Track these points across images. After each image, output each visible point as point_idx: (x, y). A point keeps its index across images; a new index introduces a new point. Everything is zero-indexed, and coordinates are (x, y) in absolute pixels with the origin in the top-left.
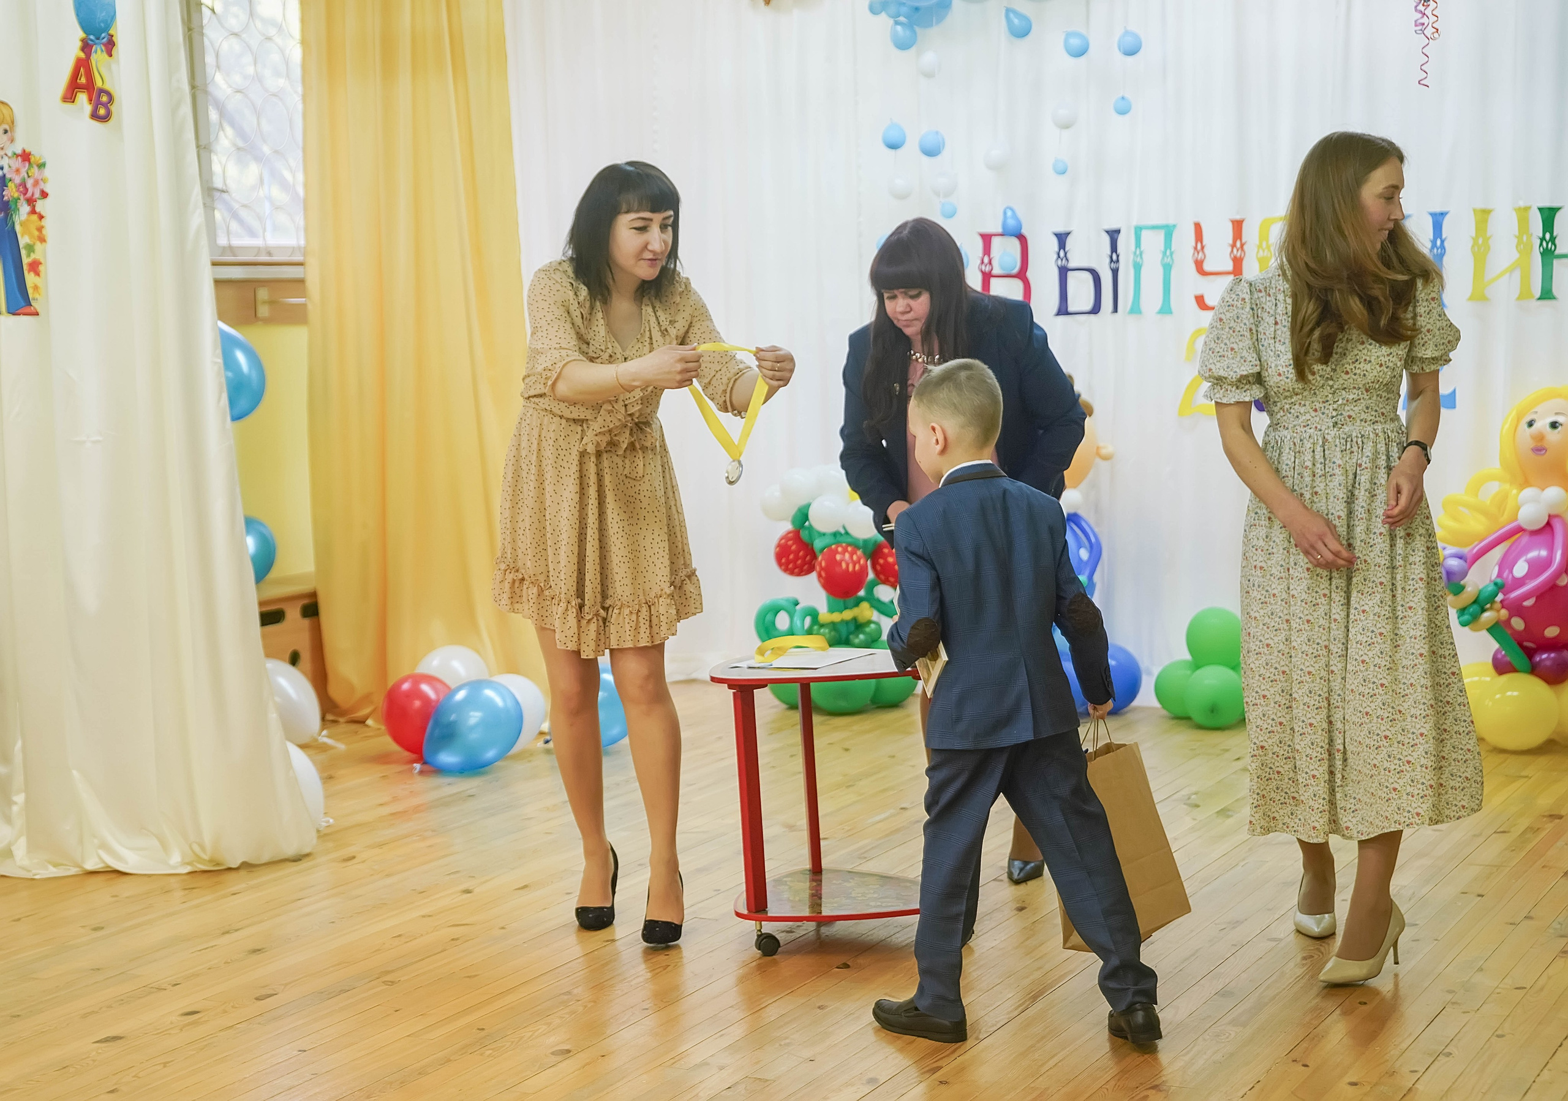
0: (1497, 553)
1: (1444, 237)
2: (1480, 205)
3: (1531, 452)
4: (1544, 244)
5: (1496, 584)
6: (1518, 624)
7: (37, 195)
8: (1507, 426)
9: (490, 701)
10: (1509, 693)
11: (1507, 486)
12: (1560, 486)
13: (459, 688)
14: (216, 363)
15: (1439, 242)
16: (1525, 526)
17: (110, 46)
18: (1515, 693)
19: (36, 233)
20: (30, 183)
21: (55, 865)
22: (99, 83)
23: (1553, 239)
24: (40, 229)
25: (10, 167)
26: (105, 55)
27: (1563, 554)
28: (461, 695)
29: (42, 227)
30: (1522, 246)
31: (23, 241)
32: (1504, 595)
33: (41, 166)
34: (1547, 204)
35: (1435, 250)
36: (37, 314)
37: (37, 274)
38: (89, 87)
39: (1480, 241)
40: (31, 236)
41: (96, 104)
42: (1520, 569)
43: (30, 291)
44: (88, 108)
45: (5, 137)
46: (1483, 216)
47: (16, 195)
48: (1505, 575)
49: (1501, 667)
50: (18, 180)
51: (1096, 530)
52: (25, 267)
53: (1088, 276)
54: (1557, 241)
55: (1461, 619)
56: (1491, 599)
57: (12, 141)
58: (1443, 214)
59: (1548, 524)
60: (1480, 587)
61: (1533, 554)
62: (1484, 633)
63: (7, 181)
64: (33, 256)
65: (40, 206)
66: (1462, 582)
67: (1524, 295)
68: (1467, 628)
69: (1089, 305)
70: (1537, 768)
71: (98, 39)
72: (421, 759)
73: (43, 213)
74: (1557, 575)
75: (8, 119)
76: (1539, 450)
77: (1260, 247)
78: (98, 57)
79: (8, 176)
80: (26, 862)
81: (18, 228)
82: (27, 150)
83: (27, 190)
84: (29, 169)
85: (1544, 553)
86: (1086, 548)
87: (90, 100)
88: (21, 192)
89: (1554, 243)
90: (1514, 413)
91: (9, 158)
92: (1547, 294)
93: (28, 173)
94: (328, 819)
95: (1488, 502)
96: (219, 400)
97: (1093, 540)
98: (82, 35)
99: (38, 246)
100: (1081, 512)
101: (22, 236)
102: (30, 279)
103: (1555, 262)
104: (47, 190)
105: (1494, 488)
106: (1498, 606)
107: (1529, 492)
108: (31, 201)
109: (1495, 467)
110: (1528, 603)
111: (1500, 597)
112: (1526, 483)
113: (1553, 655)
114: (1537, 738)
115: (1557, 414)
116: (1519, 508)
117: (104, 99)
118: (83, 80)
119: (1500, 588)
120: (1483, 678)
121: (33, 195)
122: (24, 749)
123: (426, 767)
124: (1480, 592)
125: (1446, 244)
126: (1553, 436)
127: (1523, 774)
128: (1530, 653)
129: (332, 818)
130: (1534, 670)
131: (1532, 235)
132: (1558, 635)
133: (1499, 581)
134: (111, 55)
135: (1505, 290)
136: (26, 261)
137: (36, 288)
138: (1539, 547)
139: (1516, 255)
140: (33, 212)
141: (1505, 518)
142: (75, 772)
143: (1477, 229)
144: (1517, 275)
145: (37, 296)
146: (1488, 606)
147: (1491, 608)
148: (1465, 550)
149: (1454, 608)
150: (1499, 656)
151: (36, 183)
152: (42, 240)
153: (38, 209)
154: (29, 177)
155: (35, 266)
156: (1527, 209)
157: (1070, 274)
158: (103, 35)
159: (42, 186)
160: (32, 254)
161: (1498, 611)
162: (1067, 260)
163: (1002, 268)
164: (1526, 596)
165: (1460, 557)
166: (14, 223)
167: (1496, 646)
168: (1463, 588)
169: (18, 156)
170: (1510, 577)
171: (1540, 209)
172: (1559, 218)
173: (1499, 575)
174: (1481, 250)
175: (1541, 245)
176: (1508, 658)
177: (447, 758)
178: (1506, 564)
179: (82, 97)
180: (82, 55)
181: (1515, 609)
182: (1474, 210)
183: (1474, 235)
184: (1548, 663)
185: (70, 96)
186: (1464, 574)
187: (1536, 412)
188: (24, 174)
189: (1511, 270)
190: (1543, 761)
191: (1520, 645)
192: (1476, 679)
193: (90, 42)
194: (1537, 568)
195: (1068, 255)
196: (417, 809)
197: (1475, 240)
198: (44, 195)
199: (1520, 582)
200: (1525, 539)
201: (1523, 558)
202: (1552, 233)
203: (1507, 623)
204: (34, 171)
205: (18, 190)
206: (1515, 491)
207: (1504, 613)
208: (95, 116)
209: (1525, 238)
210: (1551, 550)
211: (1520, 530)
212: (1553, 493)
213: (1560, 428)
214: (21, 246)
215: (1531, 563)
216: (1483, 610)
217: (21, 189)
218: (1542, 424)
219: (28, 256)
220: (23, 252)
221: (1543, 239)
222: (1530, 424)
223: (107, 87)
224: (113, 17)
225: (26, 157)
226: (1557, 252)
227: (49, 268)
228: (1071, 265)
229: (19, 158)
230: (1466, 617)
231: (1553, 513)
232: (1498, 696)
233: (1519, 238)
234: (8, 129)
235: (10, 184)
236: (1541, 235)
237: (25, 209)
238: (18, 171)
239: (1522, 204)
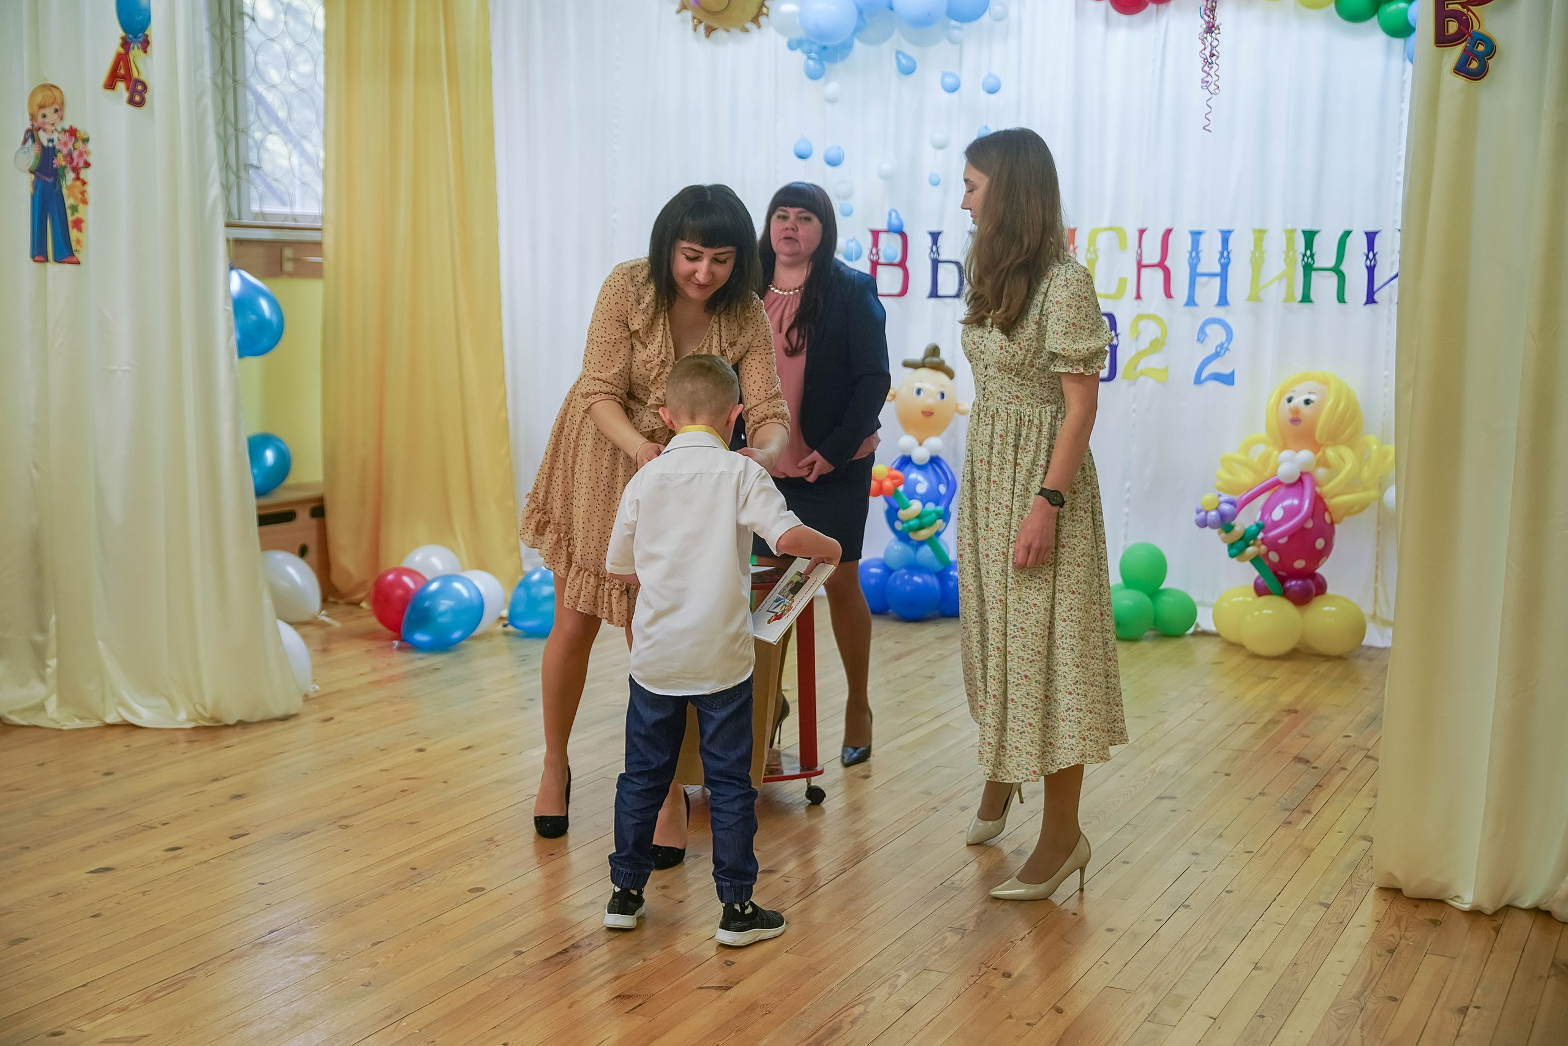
0: (1261, 500)
1: (1229, 250)
2: (1258, 226)
3: (1289, 424)
4: (1306, 259)
5: (1258, 525)
6: (1274, 557)
7: (81, 164)
8: (1272, 401)
9: (458, 592)
10: (1265, 611)
11: (1270, 448)
12: (1311, 450)
13: (434, 580)
14: (226, 310)
15: (1225, 254)
16: (1282, 480)
17: (145, 44)
18: (1270, 612)
19: (80, 196)
20: (75, 154)
21: (81, 719)
22: (135, 75)
23: (1312, 256)
24: (83, 193)
25: (59, 140)
26: (141, 52)
27: (1310, 504)
28: (434, 586)
29: (85, 191)
30: (1289, 261)
31: (69, 202)
32: (1265, 533)
33: (86, 141)
34: (1308, 228)
35: (1222, 260)
36: (78, 263)
37: (80, 230)
38: (128, 78)
39: (1257, 254)
40: (75, 198)
41: (133, 92)
42: (1278, 514)
43: (73, 244)
44: (126, 95)
45: (56, 116)
46: (1260, 234)
47: (64, 164)
48: (1266, 517)
49: (1261, 590)
50: (65, 151)
51: (953, 470)
52: (70, 224)
53: (953, 268)
54: (1315, 257)
55: (1231, 551)
56: (1254, 537)
57: (61, 118)
58: (1230, 232)
59: (1300, 480)
60: (1247, 527)
61: (1287, 502)
62: (1248, 564)
63: (56, 151)
64: (76, 215)
65: (84, 174)
66: (1233, 523)
67: (1288, 298)
68: (1234, 560)
69: (953, 291)
70: (1282, 672)
71: (135, 37)
72: (399, 638)
73: (85, 179)
74: (1305, 520)
75: (59, 102)
76: (1295, 421)
77: (1088, 250)
78: (136, 53)
79: (58, 147)
80: (56, 715)
81: (65, 191)
82: (75, 126)
83: (72, 160)
84: (75, 142)
85: (1296, 502)
86: (944, 484)
87: (128, 88)
88: (67, 161)
89: (1313, 259)
90: (1278, 390)
91: (59, 133)
92: (1306, 298)
93: (74, 147)
94: (314, 686)
95: (1256, 460)
96: (229, 340)
97: (950, 478)
98: (122, 33)
99: (81, 207)
100: (942, 456)
101: (68, 198)
102: (74, 234)
103: (1314, 274)
104: (90, 160)
105: (1261, 449)
106: (1259, 542)
107: (1286, 454)
108: (76, 170)
109: (1262, 434)
110: (1282, 541)
111: (1261, 535)
112: (1285, 447)
113: (1299, 582)
114: (1284, 647)
115: (1310, 393)
116: (1278, 466)
117: (140, 88)
118: (122, 71)
119: (1261, 528)
120: (1247, 599)
121: (78, 164)
122: (57, 623)
123: (404, 644)
124: (1246, 531)
125: (1231, 256)
126: (1306, 410)
127: (1272, 675)
128: (1282, 580)
129: (319, 685)
130: (1285, 594)
131: (1296, 251)
132: (1304, 568)
133: (1261, 522)
134: (146, 52)
135: (1275, 293)
136: (70, 218)
137: (78, 242)
138: (1293, 497)
139: (1284, 267)
140: (78, 178)
141: (1267, 473)
142: (100, 643)
143: (1255, 245)
144: (1284, 283)
145: (78, 248)
146: (1252, 542)
147: (1254, 545)
148: (1236, 498)
149: (1226, 542)
150: (1259, 581)
151: (81, 155)
152: (85, 202)
153: (82, 176)
154: (74, 149)
155: (78, 224)
156: (1293, 231)
157: (940, 265)
158: (140, 35)
159: (85, 157)
160: (75, 213)
161: (1259, 546)
162: (938, 254)
163: (885, 258)
164: (1281, 536)
165: (1231, 503)
166: (61, 187)
167: (1256, 574)
168: (1233, 527)
169: (65, 131)
170: (1270, 520)
171: (1304, 232)
172: (1317, 240)
173: (1262, 518)
174: (1257, 261)
175: (1303, 259)
176: (1266, 584)
177: (421, 637)
178: (1267, 509)
179: (121, 86)
180: (122, 50)
181: (1272, 545)
182: (1254, 230)
183: (1252, 249)
184: (1297, 588)
185: (110, 85)
186: (1234, 517)
187: (1294, 391)
188: (70, 146)
189: (1280, 279)
190: (1287, 665)
191: (1275, 573)
192: (1241, 599)
193: (129, 40)
194: (1290, 513)
195: (940, 250)
196: (391, 679)
197: (1253, 254)
198: (87, 165)
199: (1276, 524)
200: (1283, 490)
201: (1280, 505)
202: (1311, 251)
203: (1266, 555)
204: (79, 144)
205: (65, 159)
206: (1276, 452)
207: (1263, 548)
208: (131, 101)
209: (1291, 254)
210: (1302, 501)
211: (1278, 483)
212: (1305, 455)
213: (1311, 404)
214: (66, 207)
215: (1285, 509)
216: (1248, 546)
217: (68, 159)
218: (1298, 401)
219: (73, 214)
220: (69, 212)
221: (1305, 255)
222: (1290, 400)
223: (143, 77)
224: (149, 20)
225: (72, 132)
226: (1315, 266)
227: (89, 226)
228: (942, 257)
229: (67, 134)
230: (1234, 551)
231: (1305, 470)
232: (1256, 613)
233: (1287, 253)
234: (58, 108)
235: (59, 154)
236: (1303, 251)
237: (70, 176)
238: (65, 144)
239: (1289, 226)
